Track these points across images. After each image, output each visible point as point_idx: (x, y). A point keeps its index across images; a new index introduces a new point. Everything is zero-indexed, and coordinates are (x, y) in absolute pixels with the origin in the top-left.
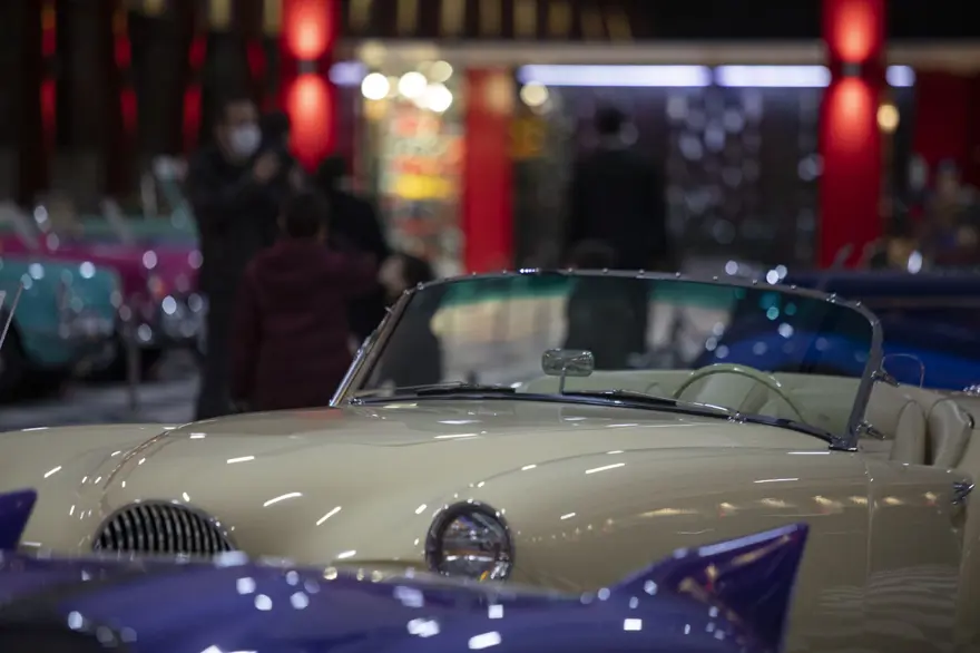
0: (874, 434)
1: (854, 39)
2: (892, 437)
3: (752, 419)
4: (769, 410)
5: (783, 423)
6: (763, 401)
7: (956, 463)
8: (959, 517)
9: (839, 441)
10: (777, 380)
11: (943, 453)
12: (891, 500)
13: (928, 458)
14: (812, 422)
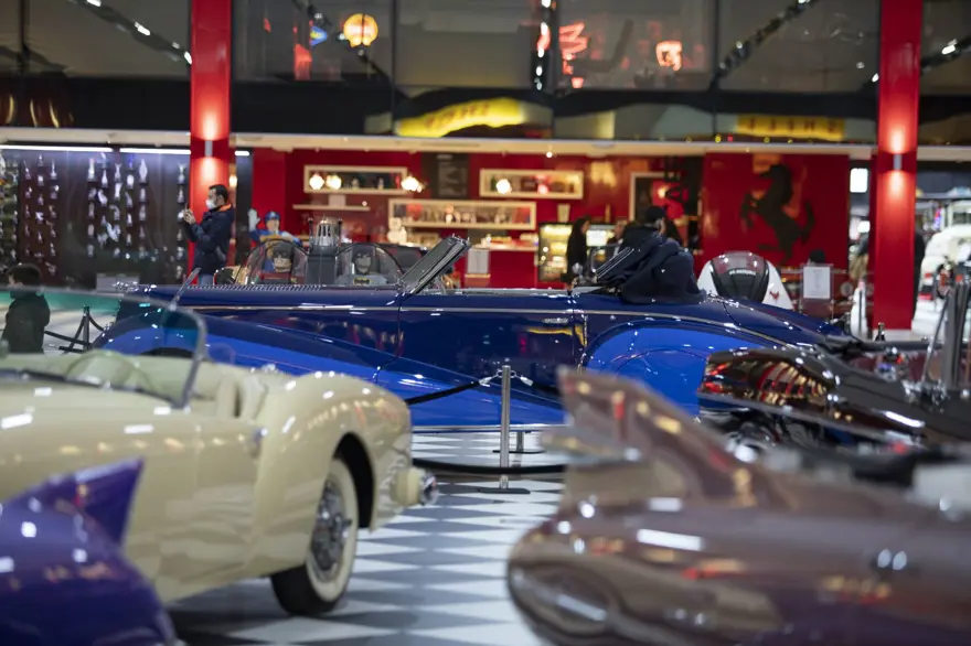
0: (200, 397)
1: (210, 127)
2: (212, 398)
3: (118, 387)
4: (132, 382)
5: (140, 391)
6: (127, 375)
7: (255, 416)
8: (255, 453)
9: (177, 402)
10: (137, 362)
11: (247, 409)
12: (217, 442)
13: (237, 413)
14: (159, 389)
